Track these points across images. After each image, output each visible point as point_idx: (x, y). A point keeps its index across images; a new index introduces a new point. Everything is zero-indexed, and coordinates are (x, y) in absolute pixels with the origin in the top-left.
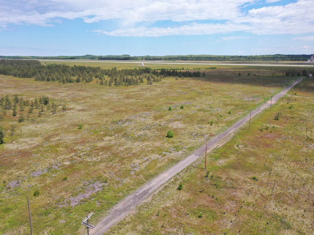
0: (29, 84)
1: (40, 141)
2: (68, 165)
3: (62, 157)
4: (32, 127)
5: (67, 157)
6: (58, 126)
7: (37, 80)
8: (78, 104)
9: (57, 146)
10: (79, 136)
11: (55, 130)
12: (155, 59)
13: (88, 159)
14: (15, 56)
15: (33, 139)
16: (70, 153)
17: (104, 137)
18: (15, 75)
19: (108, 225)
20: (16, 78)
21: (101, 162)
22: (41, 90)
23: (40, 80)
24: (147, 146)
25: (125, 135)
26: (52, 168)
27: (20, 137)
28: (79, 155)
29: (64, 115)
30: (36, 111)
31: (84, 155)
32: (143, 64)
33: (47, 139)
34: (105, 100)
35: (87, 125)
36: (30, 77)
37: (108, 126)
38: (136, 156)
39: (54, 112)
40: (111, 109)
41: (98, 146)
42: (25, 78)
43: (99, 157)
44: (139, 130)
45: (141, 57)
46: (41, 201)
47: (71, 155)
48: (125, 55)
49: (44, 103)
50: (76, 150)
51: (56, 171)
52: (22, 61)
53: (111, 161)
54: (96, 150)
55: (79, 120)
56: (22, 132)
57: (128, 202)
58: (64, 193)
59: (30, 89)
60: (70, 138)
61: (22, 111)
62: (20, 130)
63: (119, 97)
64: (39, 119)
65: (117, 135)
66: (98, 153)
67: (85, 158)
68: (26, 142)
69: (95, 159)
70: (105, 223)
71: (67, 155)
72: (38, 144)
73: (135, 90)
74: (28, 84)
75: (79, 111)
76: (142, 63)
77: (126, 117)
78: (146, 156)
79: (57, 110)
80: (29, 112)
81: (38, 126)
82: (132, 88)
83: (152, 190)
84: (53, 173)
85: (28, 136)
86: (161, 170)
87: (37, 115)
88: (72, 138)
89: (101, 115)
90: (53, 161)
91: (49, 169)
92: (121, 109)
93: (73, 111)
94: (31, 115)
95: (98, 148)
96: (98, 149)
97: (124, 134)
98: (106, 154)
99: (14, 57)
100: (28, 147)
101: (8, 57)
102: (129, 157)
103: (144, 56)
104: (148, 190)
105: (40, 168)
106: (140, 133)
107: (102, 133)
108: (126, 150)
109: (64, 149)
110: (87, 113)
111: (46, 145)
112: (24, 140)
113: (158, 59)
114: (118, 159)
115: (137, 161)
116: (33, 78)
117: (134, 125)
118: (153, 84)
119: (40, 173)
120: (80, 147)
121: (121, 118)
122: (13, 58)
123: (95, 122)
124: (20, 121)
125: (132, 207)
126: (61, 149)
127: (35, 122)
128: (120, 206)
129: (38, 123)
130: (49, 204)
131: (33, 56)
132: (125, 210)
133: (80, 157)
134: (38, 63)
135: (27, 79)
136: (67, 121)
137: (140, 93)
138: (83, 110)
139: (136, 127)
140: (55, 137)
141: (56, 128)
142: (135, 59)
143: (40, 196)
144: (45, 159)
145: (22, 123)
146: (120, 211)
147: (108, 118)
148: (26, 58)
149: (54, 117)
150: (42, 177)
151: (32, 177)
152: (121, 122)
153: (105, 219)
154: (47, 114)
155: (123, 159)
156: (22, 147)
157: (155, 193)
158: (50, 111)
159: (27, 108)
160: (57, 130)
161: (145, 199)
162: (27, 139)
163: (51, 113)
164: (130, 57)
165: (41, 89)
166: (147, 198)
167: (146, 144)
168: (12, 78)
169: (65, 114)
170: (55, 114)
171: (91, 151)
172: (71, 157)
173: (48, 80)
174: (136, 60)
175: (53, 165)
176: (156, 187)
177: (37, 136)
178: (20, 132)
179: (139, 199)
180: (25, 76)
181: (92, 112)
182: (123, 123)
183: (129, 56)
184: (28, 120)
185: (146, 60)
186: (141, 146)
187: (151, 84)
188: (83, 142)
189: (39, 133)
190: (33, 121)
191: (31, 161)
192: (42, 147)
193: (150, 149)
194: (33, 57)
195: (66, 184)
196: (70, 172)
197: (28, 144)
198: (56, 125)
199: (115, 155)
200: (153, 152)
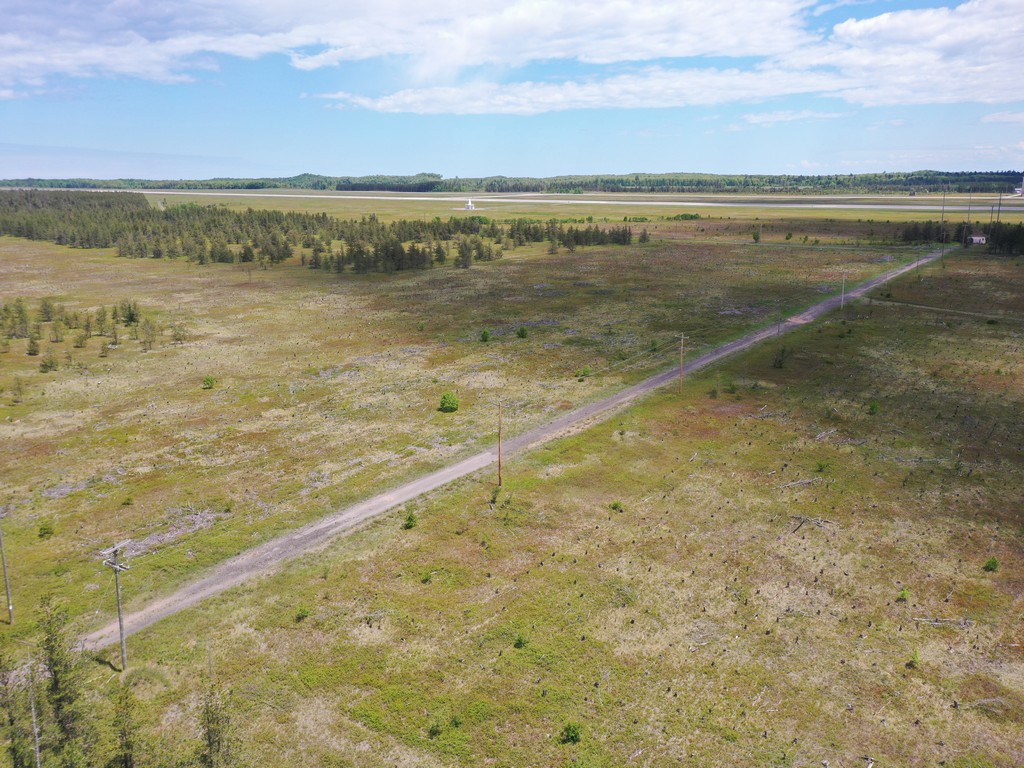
0: (98, 265)
1: (89, 420)
2: (146, 474)
3: (135, 456)
4: (75, 385)
5: (149, 455)
6: (149, 383)
7: (125, 256)
8: (224, 324)
9: (131, 430)
10: (197, 407)
11: (139, 391)
12: (519, 187)
13: (203, 462)
14: (73, 181)
15: (71, 414)
16: (160, 446)
17: (267, 410)
18: (60, 241)
19: (198, 596)
20: (64, 250)
21: (233, 468)
22: (129, 284)
23: (131, 254)
24: (372, 433)
25: (328, 406)
26: (101, 479)
27: (38, 409)
28: (180, 451)
29: (175, 354)
30: (95, 342)
31: (195, 451)
32: (470, 204)
33: (109, 414)
34: (309, 312)
35: (231, 381)
36: (106, 246)
37: (288, 383)
38: (332, 454)
39: (147, 345)
40: (314, 338)
41: (239, 432)
42: (90, 247)
43: (234, 456)
44: (371, 393)
45: (477, 179)
46: (54, 547)
47: (161, 452)
48: (424, 174)
49: (124, 322)
50: (177, 440)
51: (108, 487)
52: (91, 196)
53: (262, 465)
54: (231, 439)
55: (214, 366)
56: (46, 396)
57: (267, 551)
58: (115, 533)
59: (99, 281)
60: (173, 411)
61: (57, 341)
62: (40, 393)
63: (353, 305)
64: (101, 364)
65: (304, 404)
66: (233, 449)
67: (196, 459)
68: (50, 420)
69: (220, 461)
70: (194, 593)
71: (151, 452)
72: (81, 425)
73: (410, 283)
74: (93, 266)
75: (221, 342)
76: (468, 202)
77: (348, 360)
78: (361, 454)
79: (158, 338)
80: (75, 344)
81: (94, 382)
82: (403, 278)
83: (338, 529)
84: (99, 490)
85: (59, 408)
86: (383, 486)
87: (98, 352)
88: (179, 411)
89: (280, 352)
90: (109, 464)
91: (92, 482)
92: (345, 336)
93: (204, 343)
94: (81, 352)
95: (238, 435)
96: (236, 438)
97: (324, 403)
98: (255, 449)
99: (70, 184)
100: (50, 432)
101: (52, 183)
102: (311, 458)
103: (485, 179)
104: (328, 529)
105: (71, 480)
106: (371, 400)
107: (266, 399)
108: (312, 440)
109: (145, 438)
110: (241, 349)
111: (101, 429)
112: (45, 416)
113: (527, 189)
114: (282, 461)
115: (327, 467)
116: (113, 250)
117: (364, 381)
118: (472, 267)
119: (67, 490)
120: (190, 434)
121: (333, 363)
122: (68, 186)
123: (256, 372)
124: (47, 367)
125: (273, 563)
126: (138, 438)
127: (87, 372)
128: (245, 558)
129: (95, 373)
130: (70, 553)
131: (132, 180)
132: (251, 567)
133: (183, 455)
134: (140, 200)
135: (95, 250)
136: (178, 370)
137: (420, 292)
138: (231, 341)
139: (365, 385)
140: (131, 410)
141: (142, 387)
142: (455, 186)
143: (53, 539)
144: (89, 461)
145: (52, 373)
146: (239, 570)
147: (296, 361)
148: (107, 184)
149: (144, 357)
150: (69, 499)
151: (43, 500)
152: (329, 372)
153: (197, 583)
154: (128, 350)
155: (296, 460)
156: (36, 431)
157: (343, 535)
158: (137, 342)
159: (71, 336)
160: (145, 392)
161: (311, 547)
162: (55, 415)
163: (140, 349)
164: (438, 183)
165: (130, 280)
166: (318, 544)
167: (373, 426)
168: (50, 247)
169: (179, 352)
170: (149, 351)
171: (217, 443)
172: (159, 456)
173: (158, 254)
174: (456, 190)
175: (104, 474)
176: (350, 524)
177: (83, 405)
178: (39, 396)
179: (296, 546)
180: (90, 241)
181: (256, 347)
182: (335, 374)
183: (439, 177)
184: (68, 366)
185: (488, 190)
186: (358, 431)
187: (465, 267)
188: (204, 422)
189: (91, 399)
190: (82, 369)
191: (53, 464)
192: (89, 432)
193: (378, 439)
194: (131, 183)
195: (127, 512)
196: (144, 490)
197: (54, 426)
198: (146, 379)
199: (277, 452)
200: (383, 445)
